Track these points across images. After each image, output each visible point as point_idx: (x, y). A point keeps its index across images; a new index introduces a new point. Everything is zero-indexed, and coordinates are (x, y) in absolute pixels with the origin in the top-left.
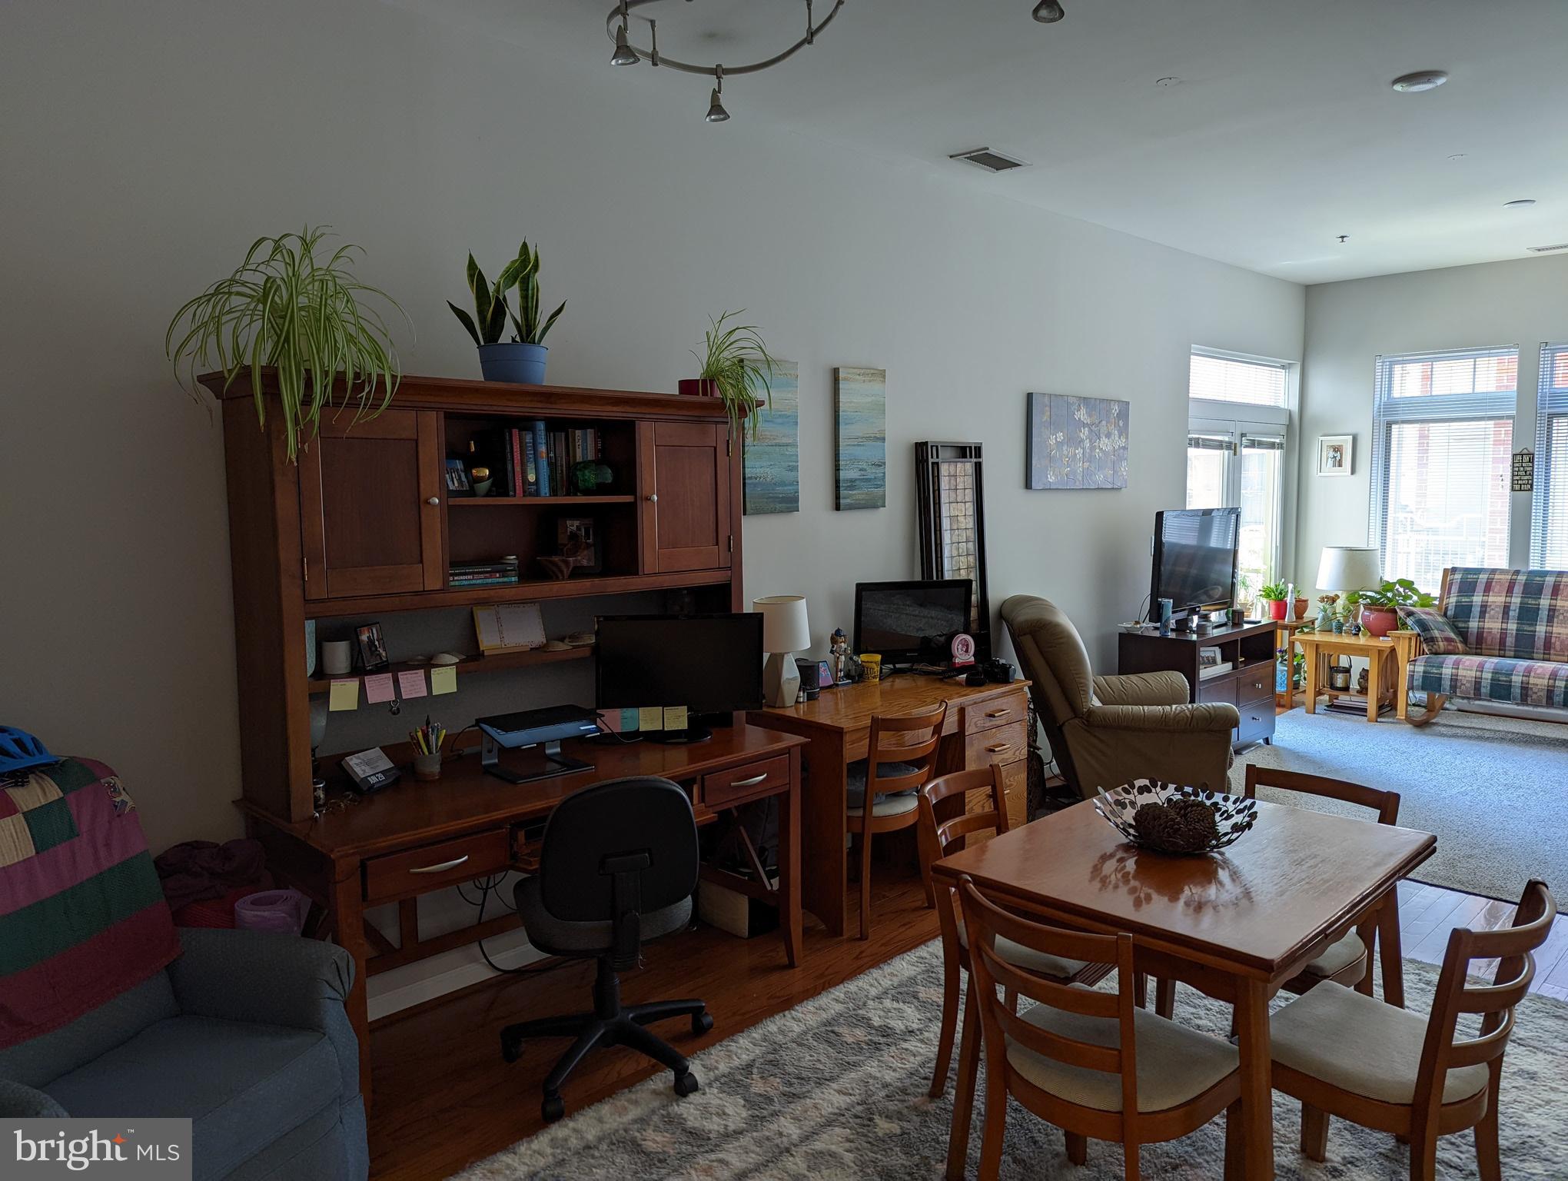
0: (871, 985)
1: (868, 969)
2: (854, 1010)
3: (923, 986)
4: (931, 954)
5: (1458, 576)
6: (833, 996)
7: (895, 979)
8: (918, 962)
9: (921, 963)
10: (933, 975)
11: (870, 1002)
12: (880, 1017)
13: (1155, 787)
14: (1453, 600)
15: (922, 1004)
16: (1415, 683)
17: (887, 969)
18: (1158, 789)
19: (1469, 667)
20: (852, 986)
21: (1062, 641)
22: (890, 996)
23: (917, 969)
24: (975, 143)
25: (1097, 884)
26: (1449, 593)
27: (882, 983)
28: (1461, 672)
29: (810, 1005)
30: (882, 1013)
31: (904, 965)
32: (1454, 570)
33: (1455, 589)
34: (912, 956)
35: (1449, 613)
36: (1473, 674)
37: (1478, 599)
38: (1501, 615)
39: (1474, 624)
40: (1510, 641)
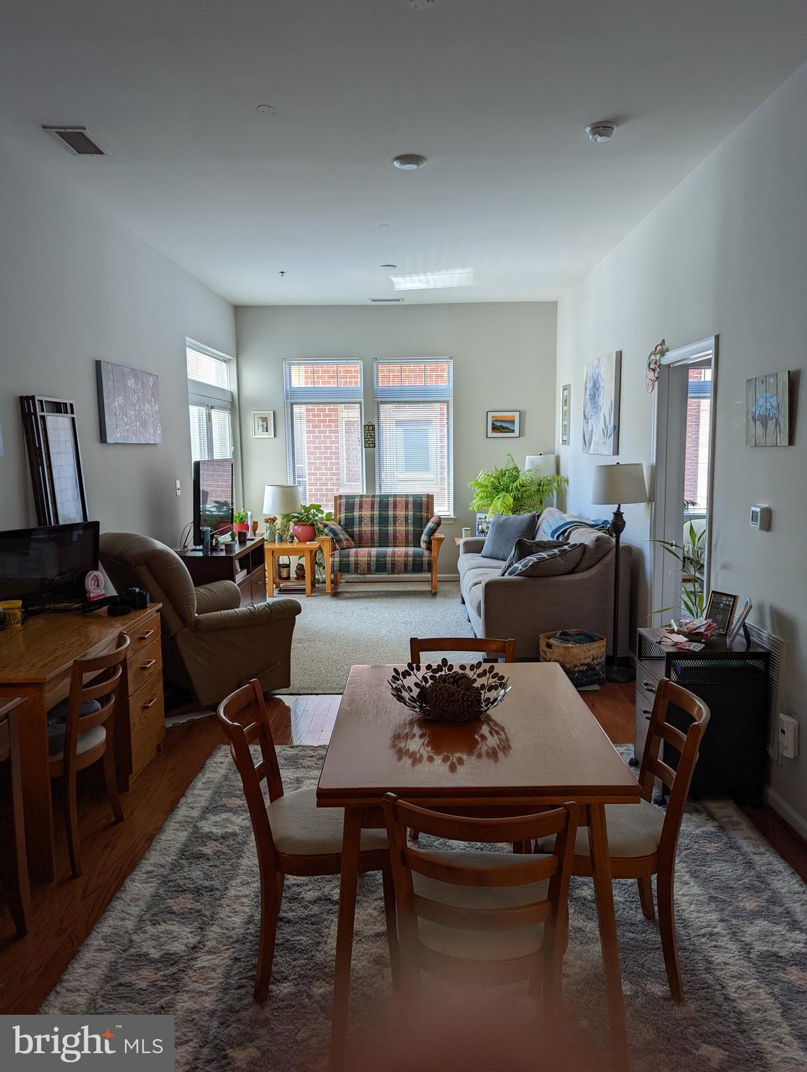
0: (123, 919)
1: (108, 904)
2: (124, 951)
3: (171, 898)
4: (155, 865)
5: (343, 501)
6: (94, 948)
7: (140, 903)
8: (148, 878)
9: (153, 878)
10: (172, 884)
11: (134, 937)
12: (154, 947)
14: (343, 515)
15: (181, 916)
16: (335, 568)
17: (127, 897)
19: (364, 554)
20: (106, 927)
22: (148, 922)
23: (154, 885)
24: (69, 119)
26: (340, 511)
27: (131, 912)
28: (360, 559)
29: (77, 968)
30: (154, 943)
31: (138, 885)
32: (340, 497)
33: (343, 508)
34: (139, 874)
35: (342, 523)
36: (366, 559)
37: (356, 514)
38: (370, 523)
39: (356, 529)
40: (376, 537)
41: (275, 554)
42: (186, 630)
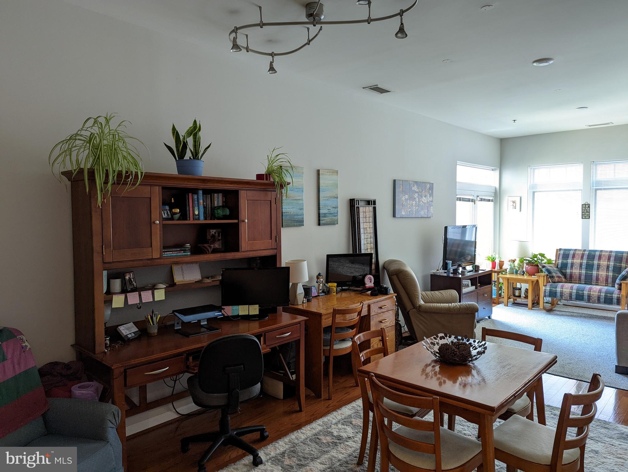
0: (333, 419)
1: (332, 411)
2: (326, 429)
3: (354, 419)
4: (357, 405)
5: (562, 252)
6: (318, 423)
7: (343, 416)
8: (352, 409)
9: (353, 409)
10: (358, 414)
11: (333, 426)
12: (337, 432)
13: (446, 336)
14: (560, 261)
15: (354, 426)
16: (546, 294)
17: (339, 412)
18: (448, 337)
19: (567, 288)
20: (325, 419)
21: (408, 277)
22: (341, 423)
23: (352, 412)
24: (372, 83)
25: (424, 377)
26: (559, 258)
27: (338, 418)
28: (564, 290)
29: (308, 427)
30: (338, 430)
31: (346, 410)
32: (560, 249)
33: (561, 257)
34: (349, 406)
35: (559, 266)
36: (569, 290)
37: (570, 261)
38: (579, 267)
39: (568, 271)
40: (583, 277)
41: (509, 281)
42: (414, 310)
